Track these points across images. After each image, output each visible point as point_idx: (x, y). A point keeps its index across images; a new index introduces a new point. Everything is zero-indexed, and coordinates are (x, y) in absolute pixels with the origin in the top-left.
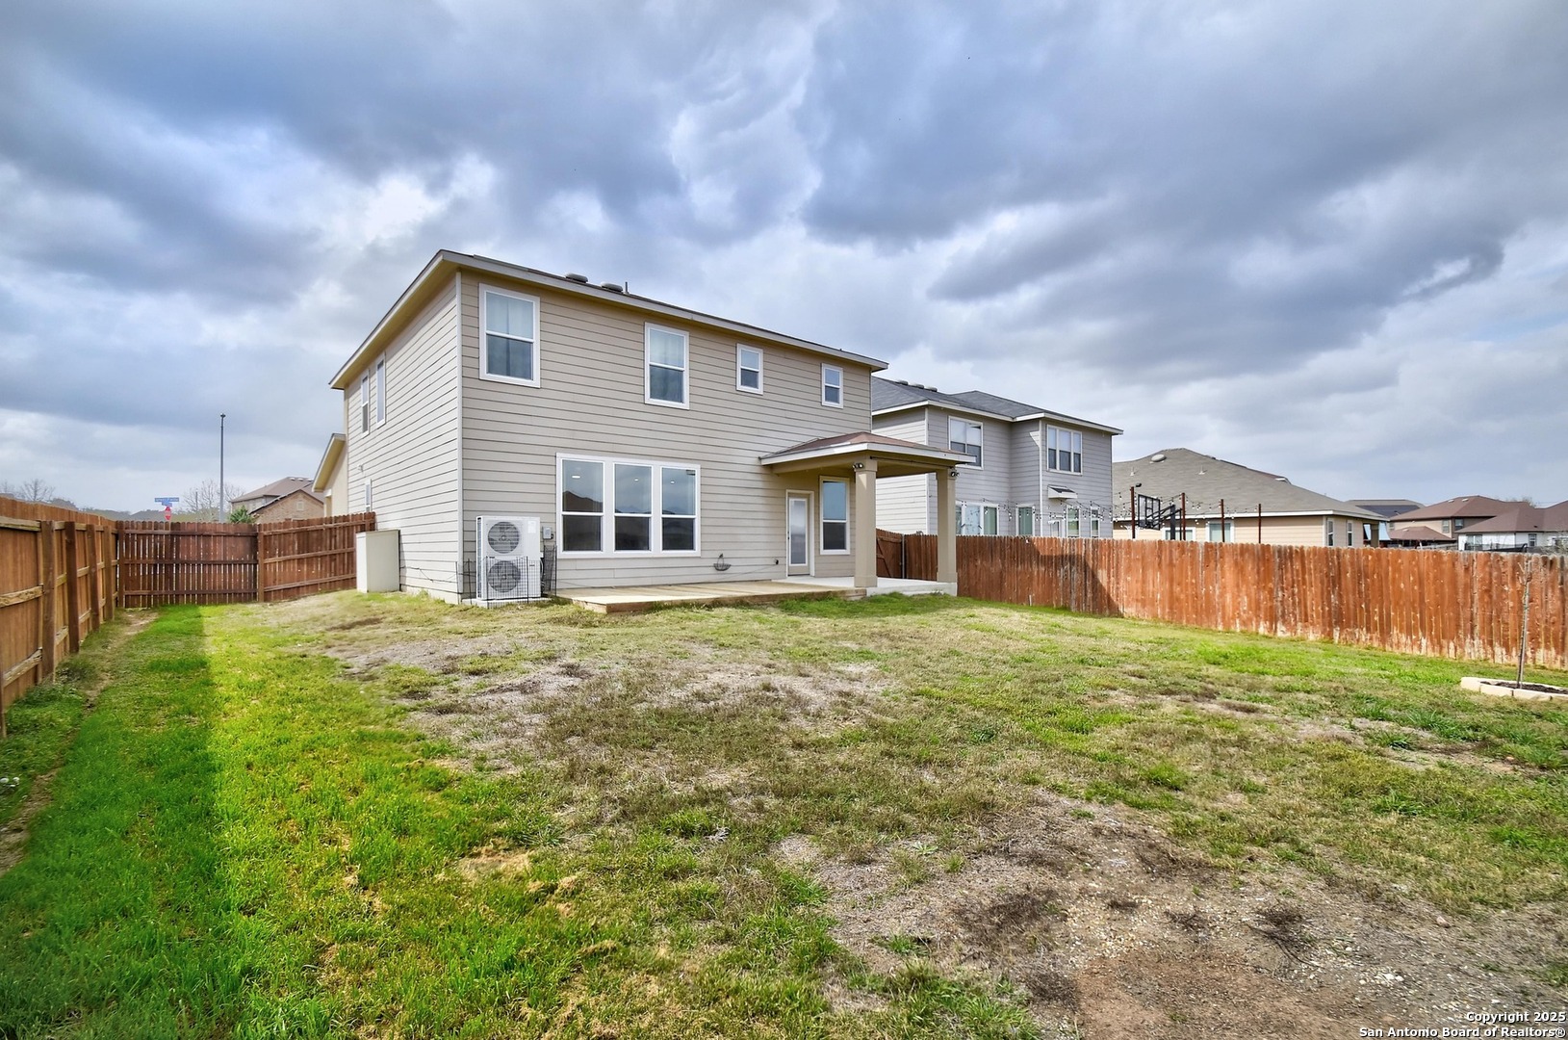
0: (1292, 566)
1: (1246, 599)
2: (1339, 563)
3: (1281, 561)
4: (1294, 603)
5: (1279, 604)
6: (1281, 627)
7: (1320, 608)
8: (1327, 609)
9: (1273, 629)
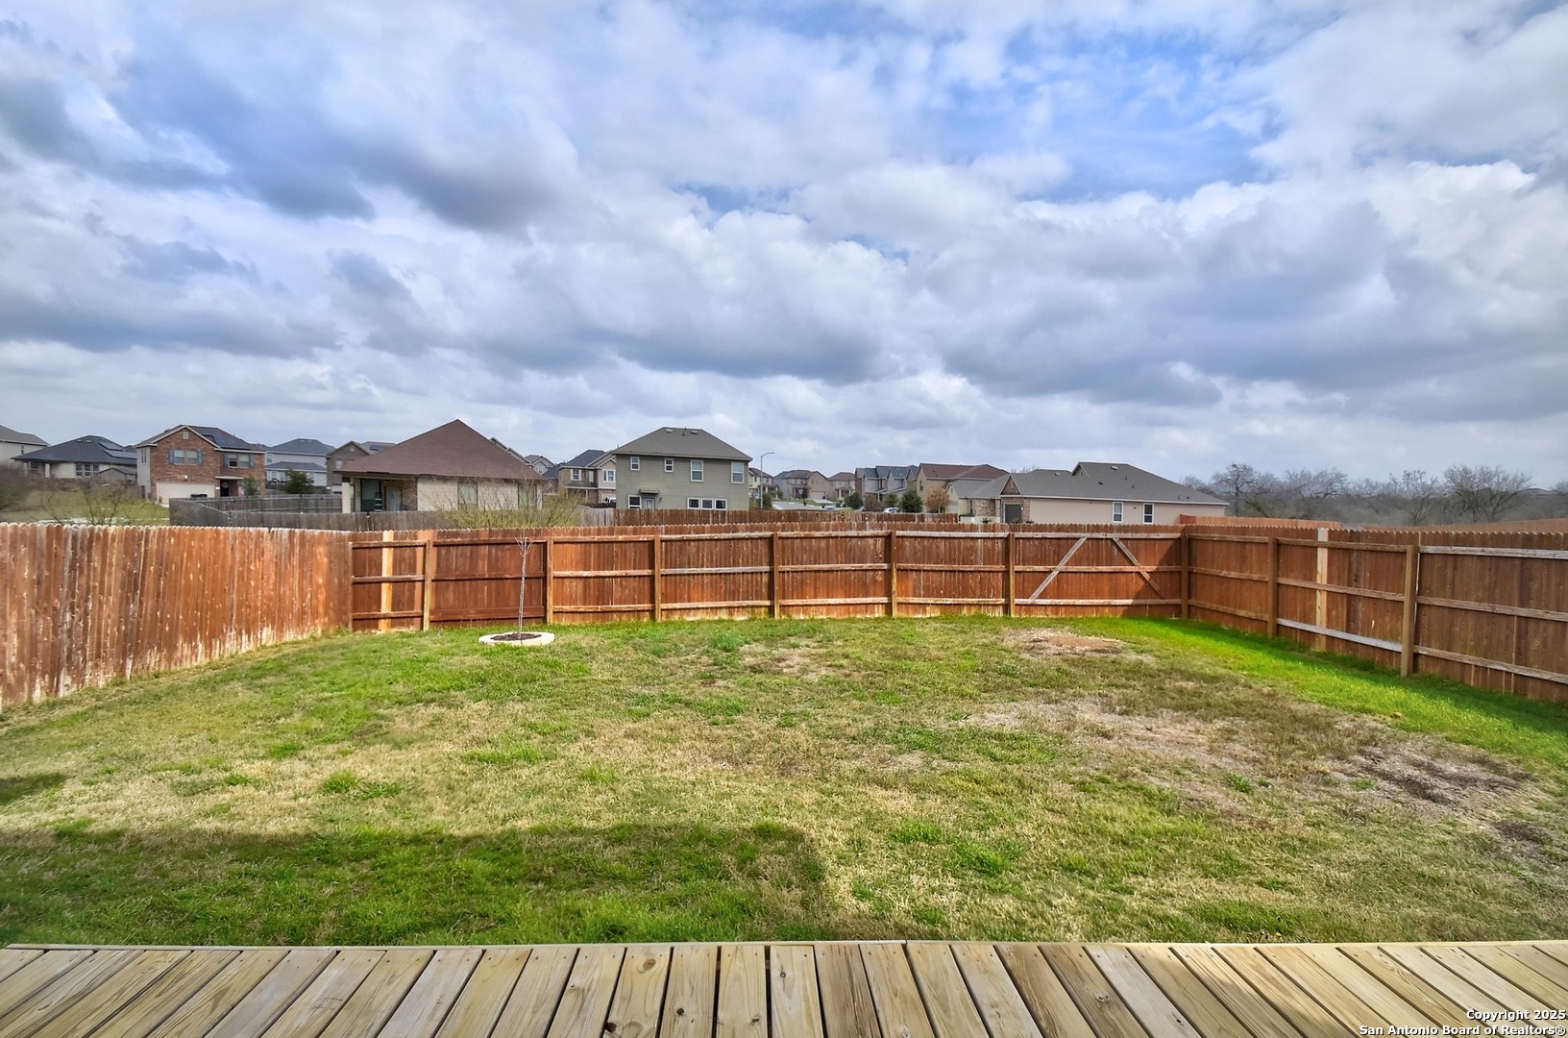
0: (89, 561)
1: (15, 640)
2: (146, 551)
3: (75, 554)
4: (85, 629)
5: (65, 636)
6: (65, 679)
7: (115, 630)
8: (123, 628)
9: (53, 688)
